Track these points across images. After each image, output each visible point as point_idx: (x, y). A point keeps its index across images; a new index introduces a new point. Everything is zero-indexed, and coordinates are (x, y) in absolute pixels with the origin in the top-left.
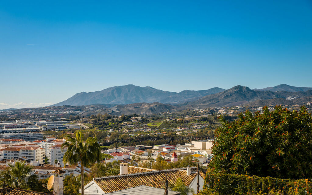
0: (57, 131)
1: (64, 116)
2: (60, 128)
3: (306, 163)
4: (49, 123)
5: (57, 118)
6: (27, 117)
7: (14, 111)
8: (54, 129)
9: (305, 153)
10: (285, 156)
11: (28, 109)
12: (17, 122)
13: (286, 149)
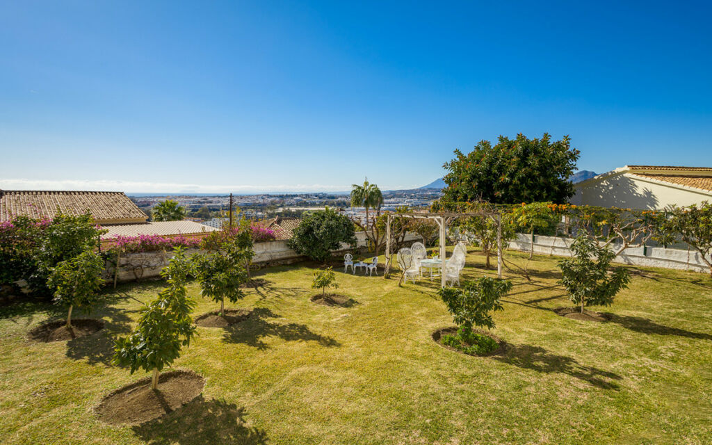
0: (420, 207)
1: (427, 196)
2: (422, 205)
3: (538, 191)
4: (415, 201)
5: (422, 197)
6: (400, 196)
7: (391, 192)
8: (418, 206)
9: (536, 180)
10: (511, 183)
11: (401, 191)
12: (392, 200)
13: (512, 176)
